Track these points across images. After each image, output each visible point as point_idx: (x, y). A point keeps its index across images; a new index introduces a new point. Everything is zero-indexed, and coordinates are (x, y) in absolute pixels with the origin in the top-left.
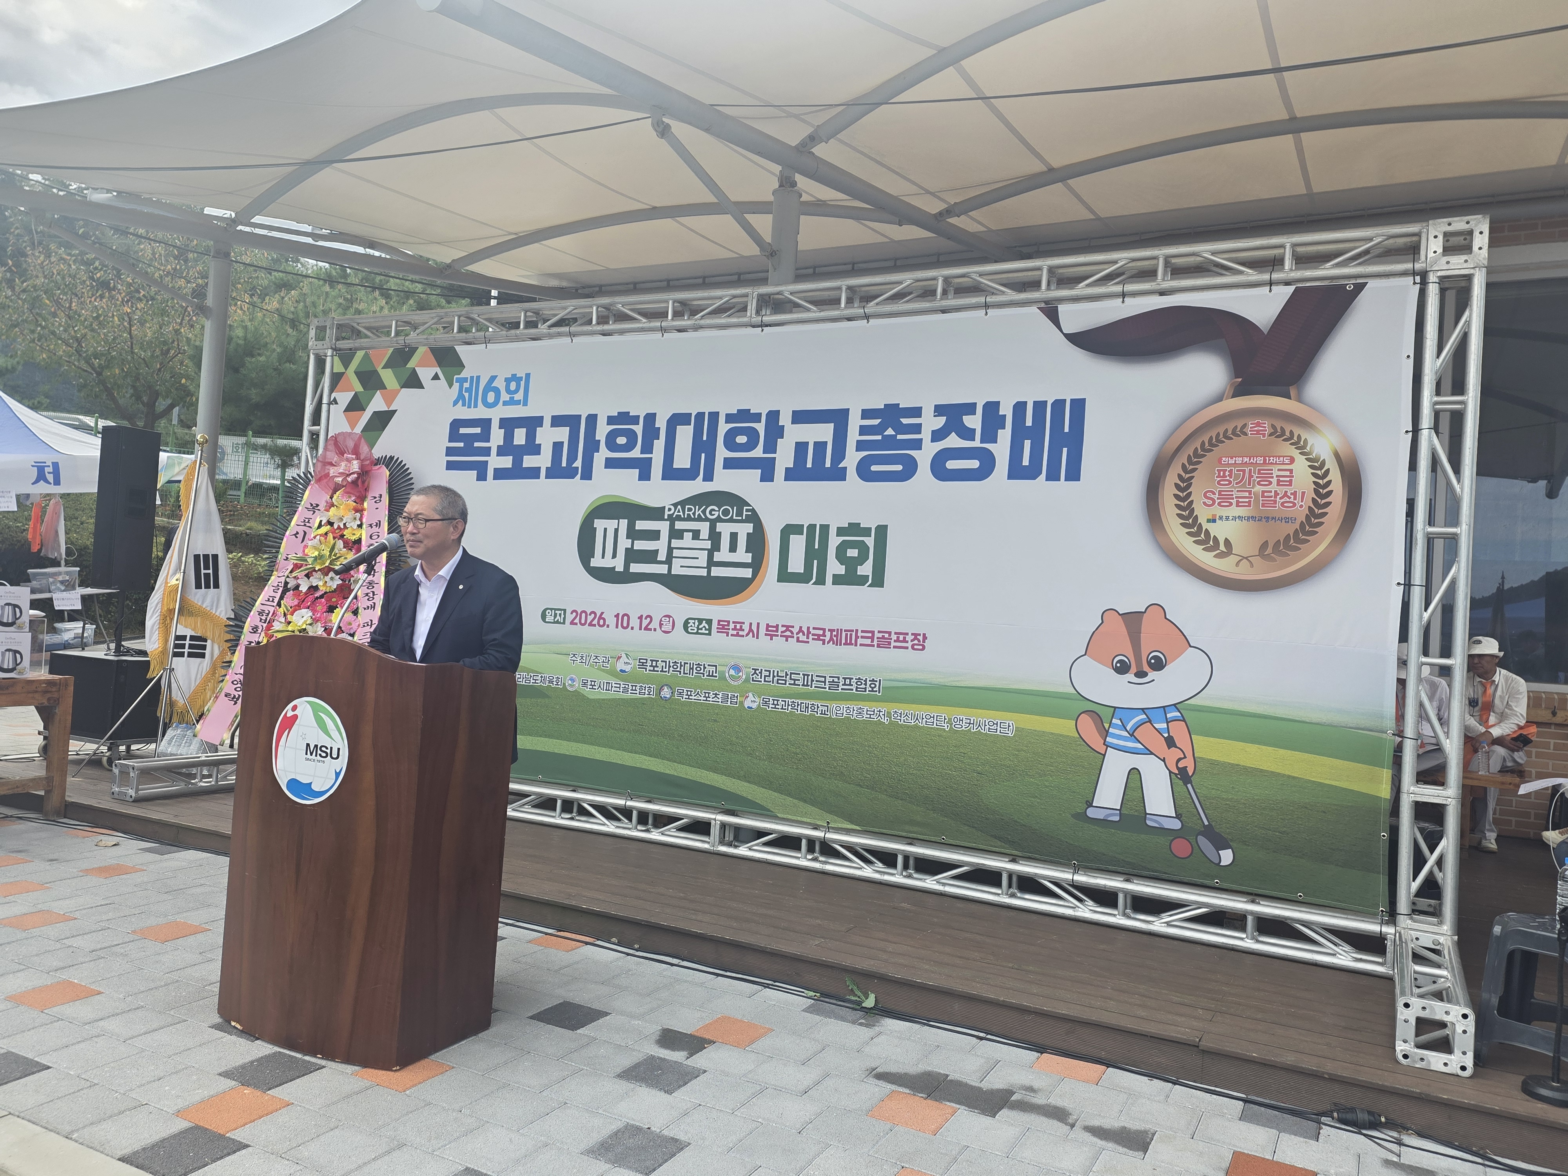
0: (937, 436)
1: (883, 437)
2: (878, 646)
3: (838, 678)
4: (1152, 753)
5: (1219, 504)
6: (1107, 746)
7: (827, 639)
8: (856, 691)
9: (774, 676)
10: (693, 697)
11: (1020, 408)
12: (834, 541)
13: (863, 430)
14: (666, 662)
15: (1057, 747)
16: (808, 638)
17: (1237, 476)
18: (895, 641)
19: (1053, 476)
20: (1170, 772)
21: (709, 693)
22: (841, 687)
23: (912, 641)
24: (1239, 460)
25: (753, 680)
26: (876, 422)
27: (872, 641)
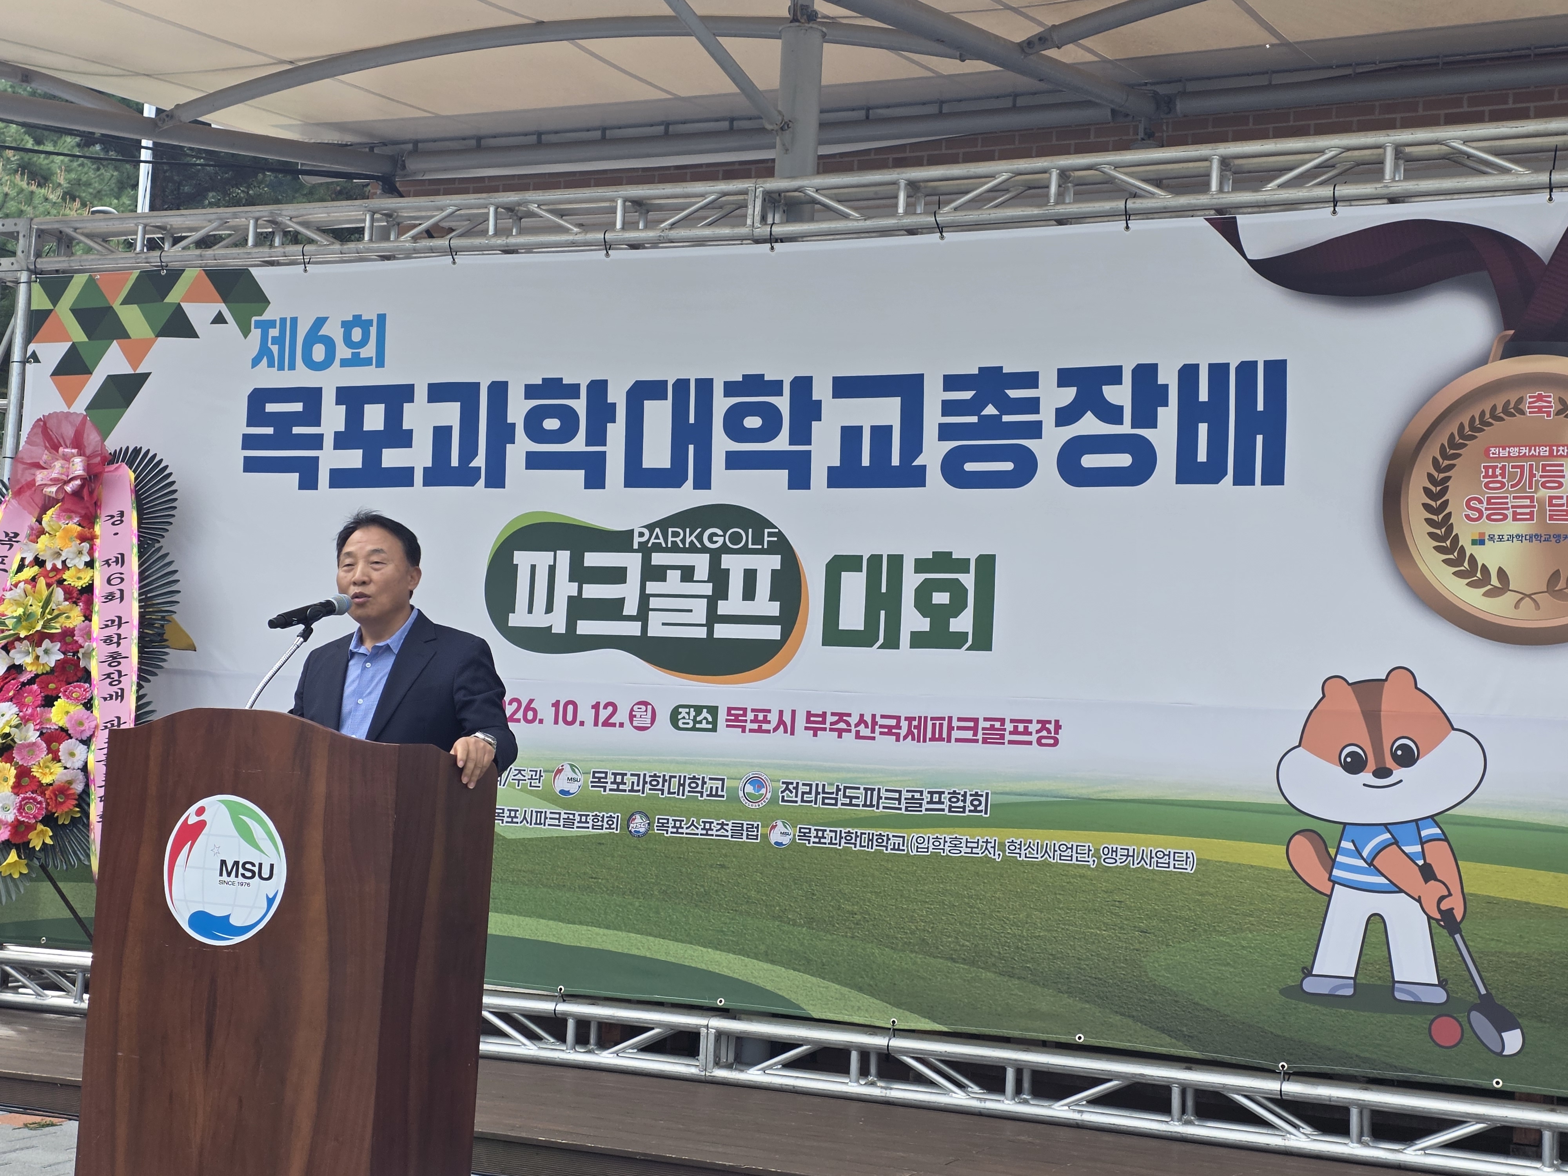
0: (1065, 417)
1: (981, 418)
2: (985, 741)
3: (921, 792)
4: (1401, 891)
5: (1489, 517)
6: (1334, 883)
7: (903, 731)
8: (950, 811)
9: (817, 793)
10: (684, 831)
11: (1188, 374)
12: (911, 581)
13: (948, 408)
14: (638, 776)
15: (1259, 887)
16: (873, 731)
17: (1512, 476)
18: (1011, 733)
19: (1244, 478)
20: (1429, 918)
21: (711, 823)
22: (925, 806)
23: (1038, 732)
24: (1514, 452)
25: (783, 800)
26: (967, 395)
27: (975, 734)
